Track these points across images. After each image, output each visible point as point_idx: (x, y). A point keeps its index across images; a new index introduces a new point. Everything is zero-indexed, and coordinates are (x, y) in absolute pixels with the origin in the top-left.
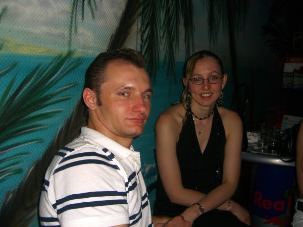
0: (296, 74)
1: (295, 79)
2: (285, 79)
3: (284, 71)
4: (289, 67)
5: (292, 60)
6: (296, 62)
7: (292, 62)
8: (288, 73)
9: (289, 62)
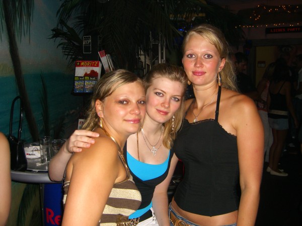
0: (87, 78)
1: (86, 83)
2: (76, 83)
3: (76, 75)
4: (80, 71)
5: (82, 64)
6: (87, 66)
7: (82, 66)
8: (79, 77)
9: (80, 66)
